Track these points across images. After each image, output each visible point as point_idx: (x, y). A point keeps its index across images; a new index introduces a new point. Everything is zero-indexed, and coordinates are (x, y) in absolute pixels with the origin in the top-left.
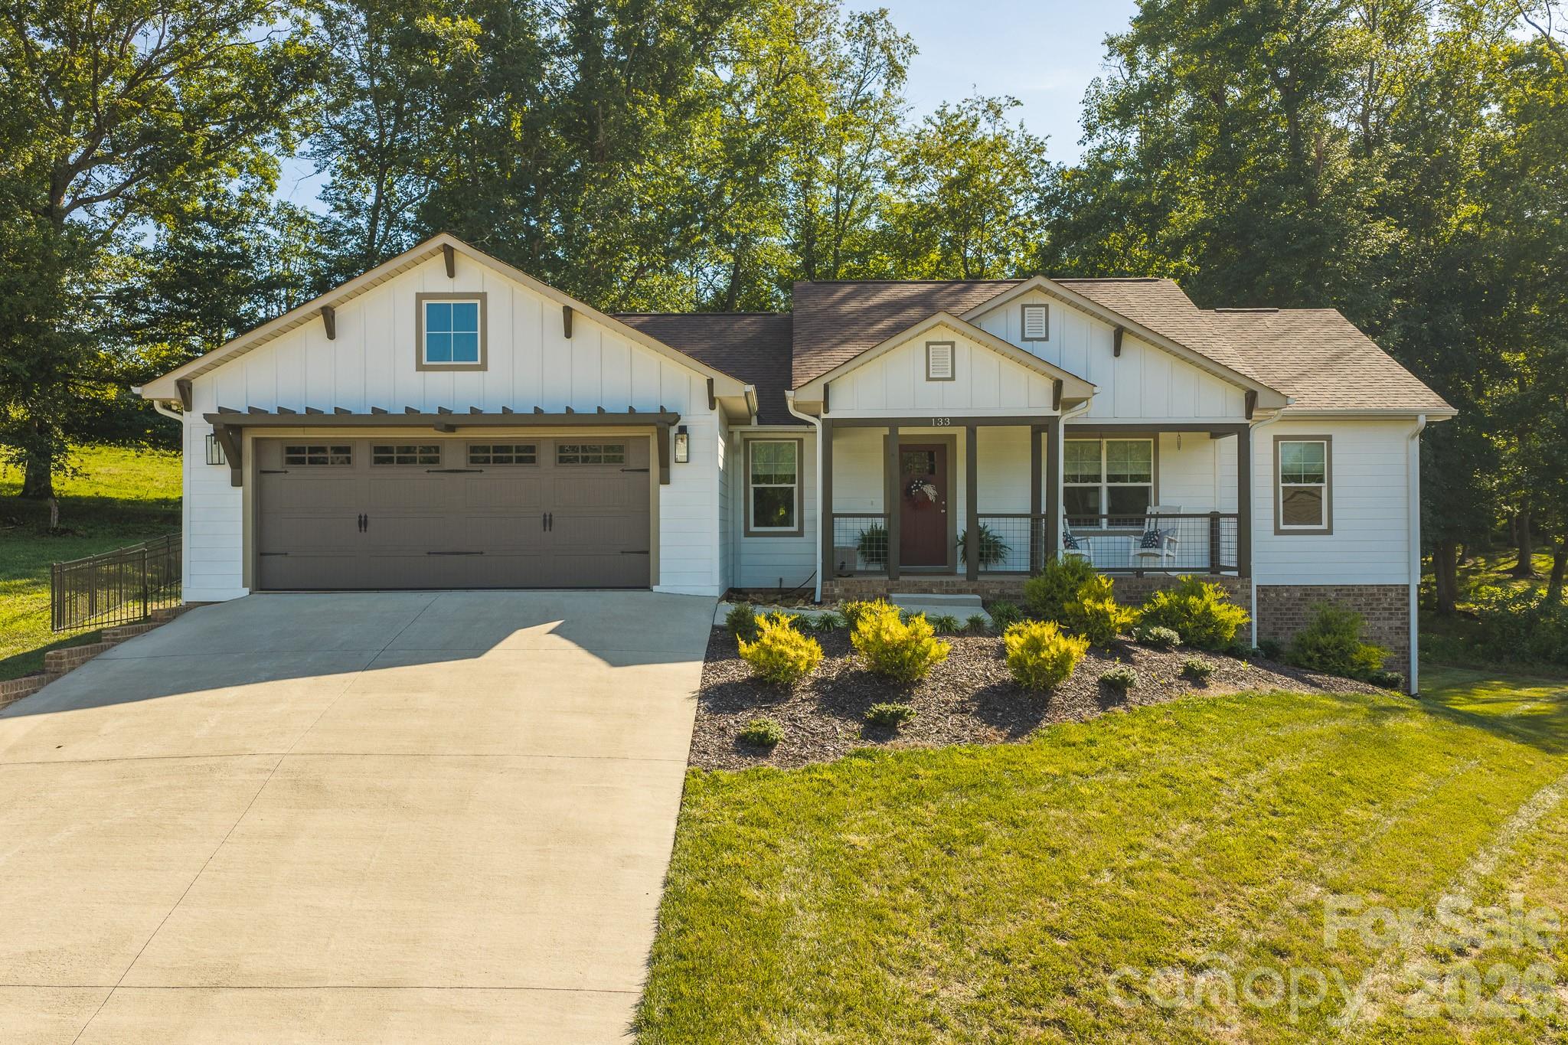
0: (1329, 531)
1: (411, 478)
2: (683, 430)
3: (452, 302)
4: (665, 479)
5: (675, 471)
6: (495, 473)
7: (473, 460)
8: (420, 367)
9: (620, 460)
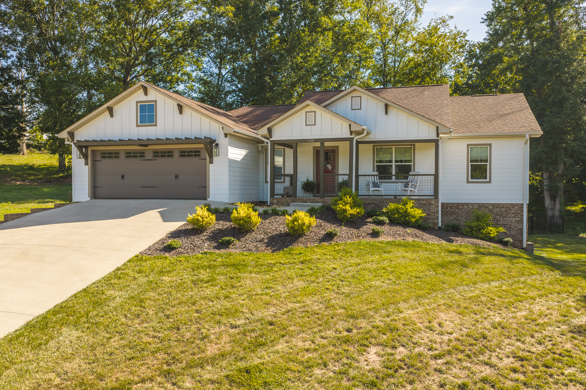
0: (490, 182)
1: (137, 162)
2: (217, 145)
3: (147, 104)
4: (211, 162)
5: (215, 159)
6: (160, 160)
7: (154, 156)
8: (138, 126)
9: (199, 155)
